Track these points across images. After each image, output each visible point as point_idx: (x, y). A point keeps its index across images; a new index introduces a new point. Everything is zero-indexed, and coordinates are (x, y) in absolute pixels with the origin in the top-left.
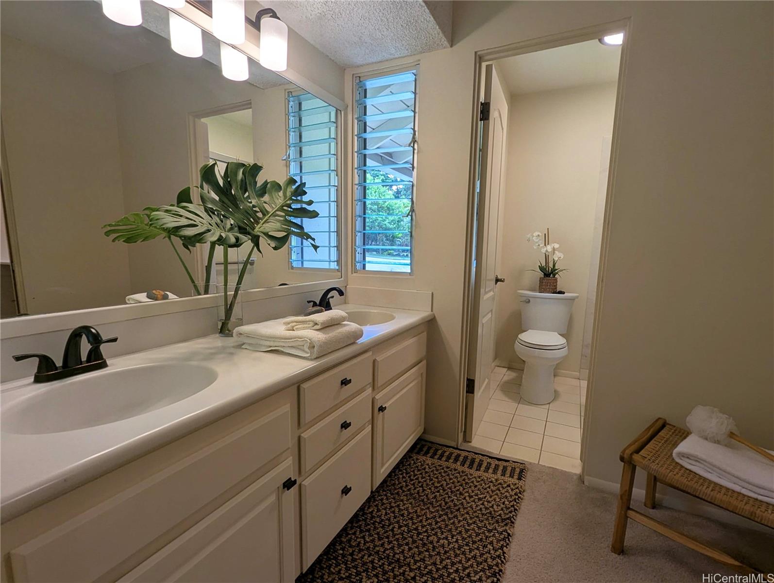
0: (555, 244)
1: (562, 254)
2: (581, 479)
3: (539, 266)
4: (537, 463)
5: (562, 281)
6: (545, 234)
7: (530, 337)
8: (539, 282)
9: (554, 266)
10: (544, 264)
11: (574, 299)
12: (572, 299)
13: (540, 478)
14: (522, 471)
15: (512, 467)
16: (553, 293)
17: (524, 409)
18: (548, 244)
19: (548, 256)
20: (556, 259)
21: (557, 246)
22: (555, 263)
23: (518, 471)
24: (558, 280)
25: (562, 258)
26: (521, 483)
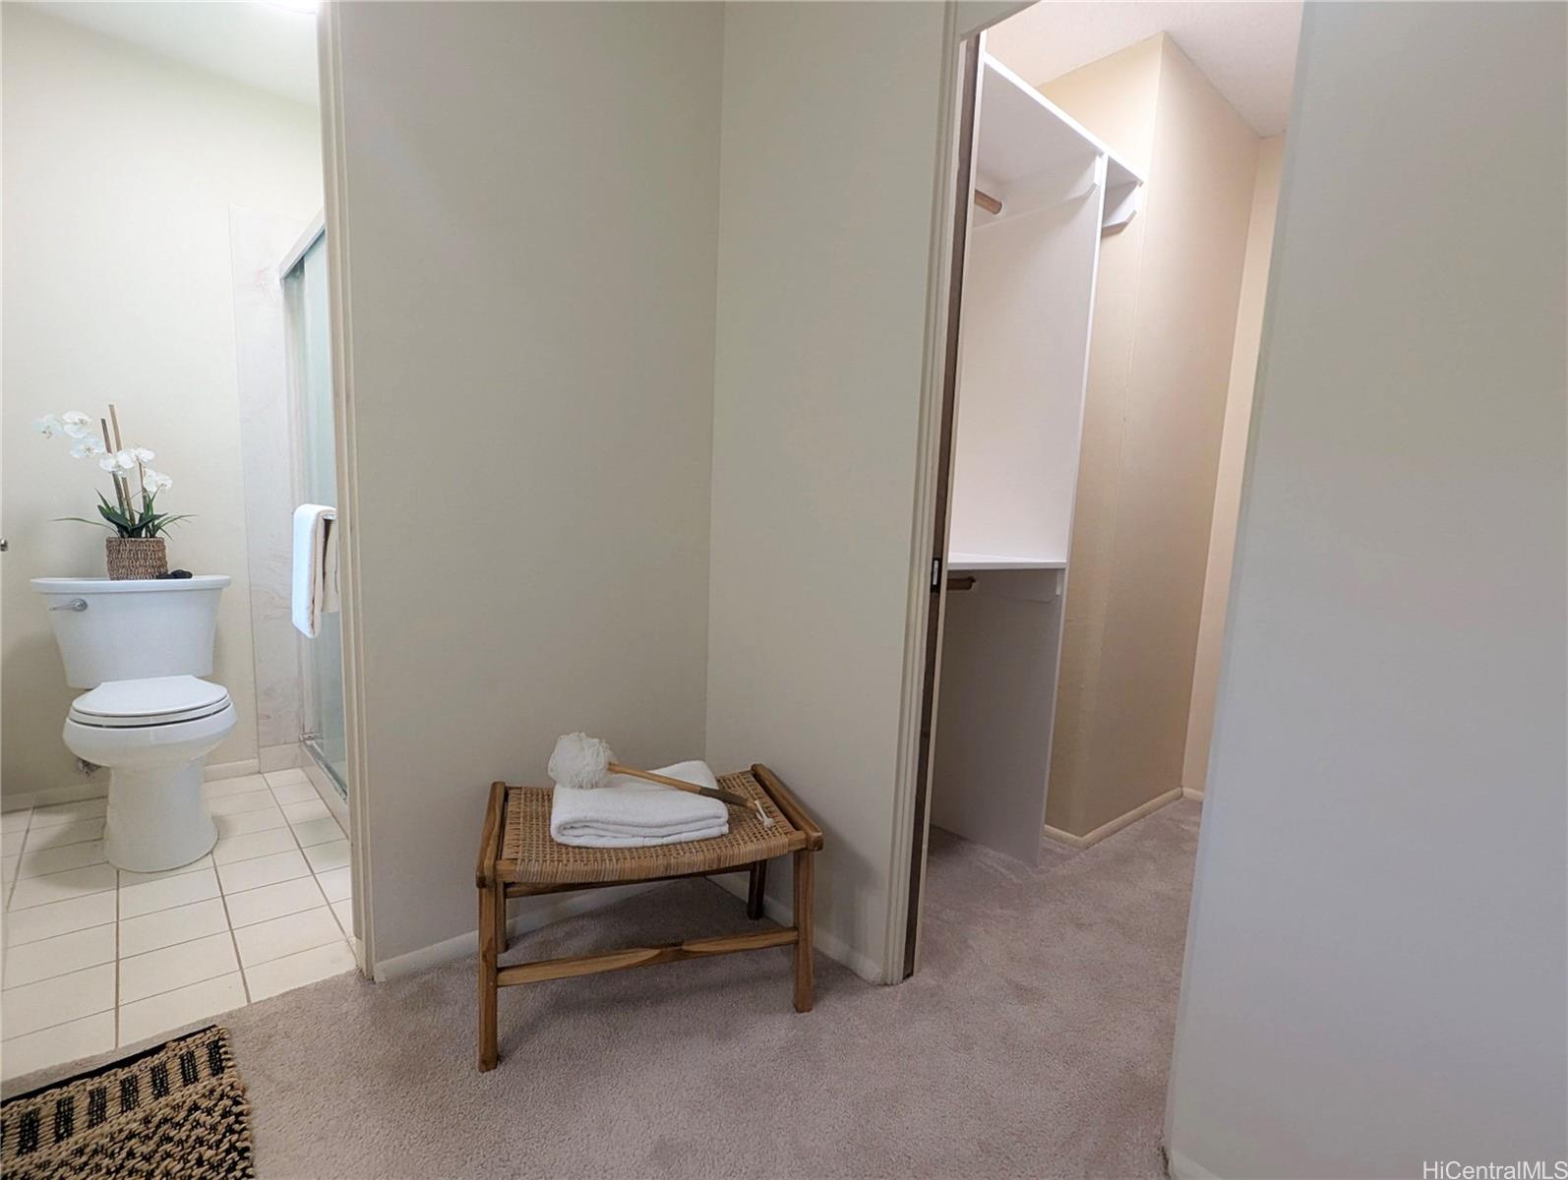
0: (140, 450)
1: (167, 477)
2: (365, 977)
3: (99, 507)
4: (246, 1004)
5: (177, 547)
6: (103, 421)
7: (106, 699)
8: (106, 552)
9: (148, 506)
10: (113, 502)
11: (221, 589)
12: (216, 590)
13: (273, 1032)
14: (215, 1048)
15: (181, 1057)
16: (158, 578)
17: (137, 897)
18: (119, 448)
19: (124, 479)
20: (151, 489)
21: (146, 455)
22: (151, 501)
23: (202, 1056)
24: (165, 544)
25: (169, 486)
26: (226, 1078)
